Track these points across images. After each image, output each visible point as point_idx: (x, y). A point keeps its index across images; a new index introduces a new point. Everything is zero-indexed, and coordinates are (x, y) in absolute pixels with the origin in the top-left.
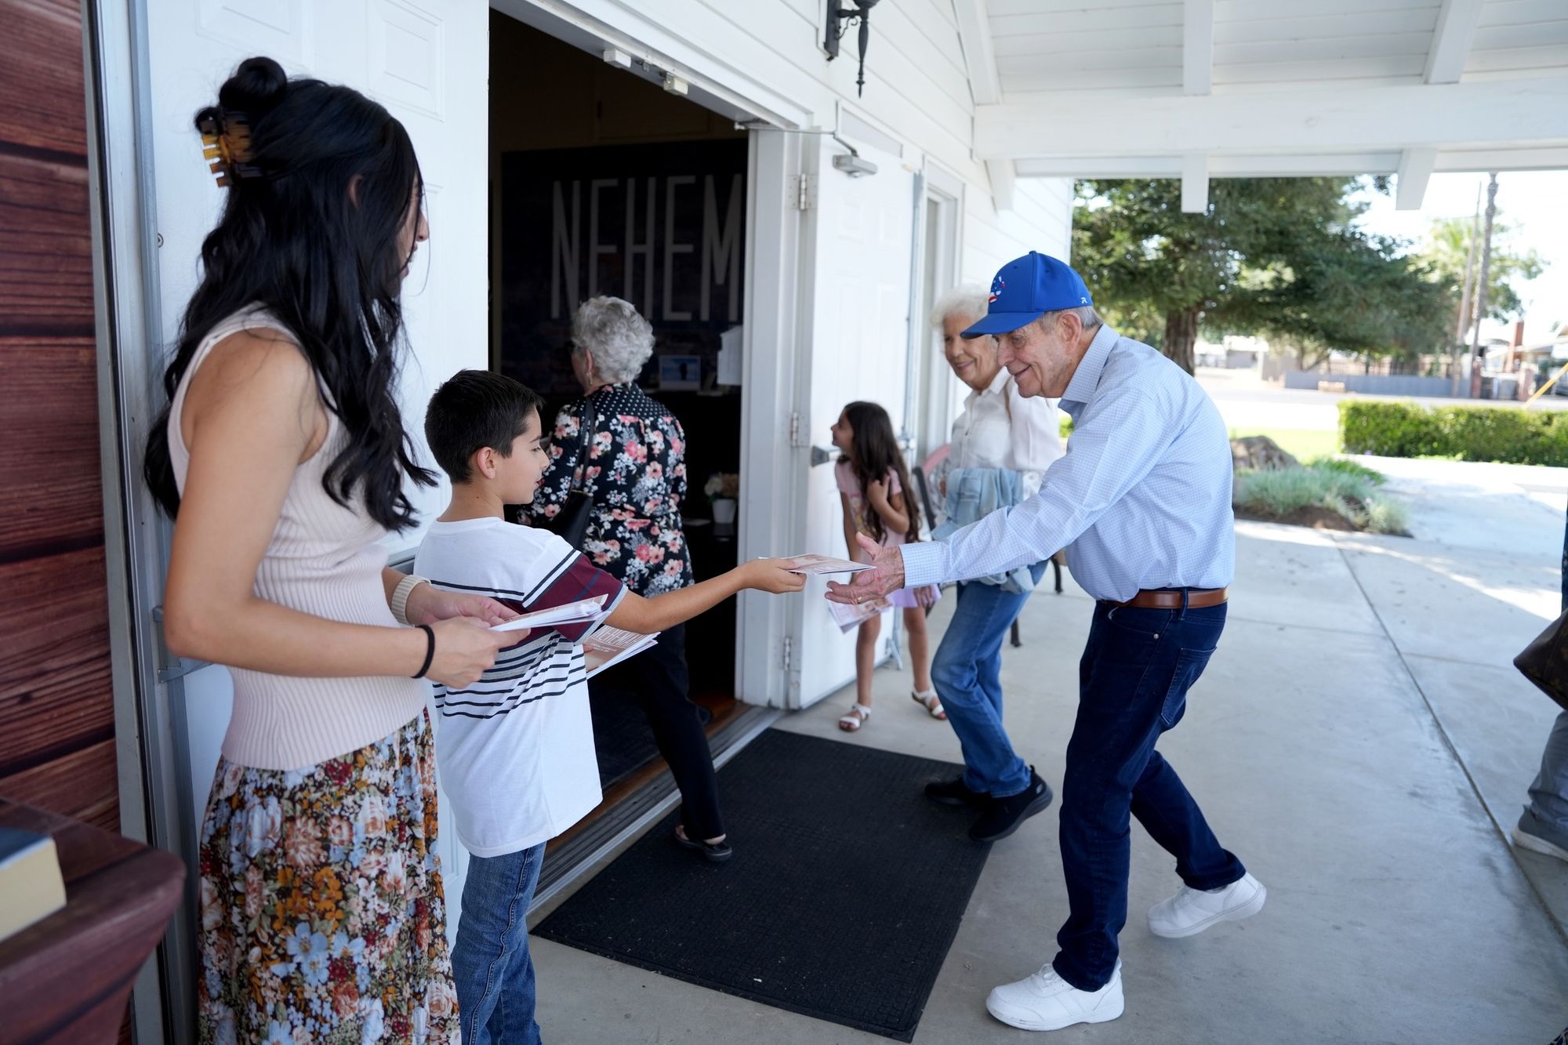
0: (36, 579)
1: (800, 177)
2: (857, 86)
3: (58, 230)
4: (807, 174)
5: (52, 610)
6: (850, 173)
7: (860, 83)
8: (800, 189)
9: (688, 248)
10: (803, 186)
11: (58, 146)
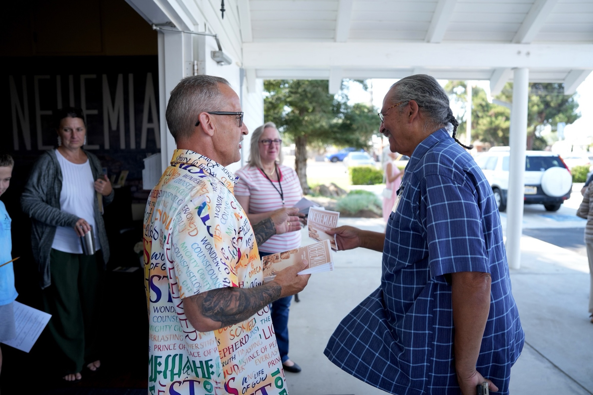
1: (194, 62)
2: (221, 12)
4: (198, 60)
6: (218, 62)
7: (223, 10)
8: (194, 69)
9: (95, 112)
10: (196, 68)
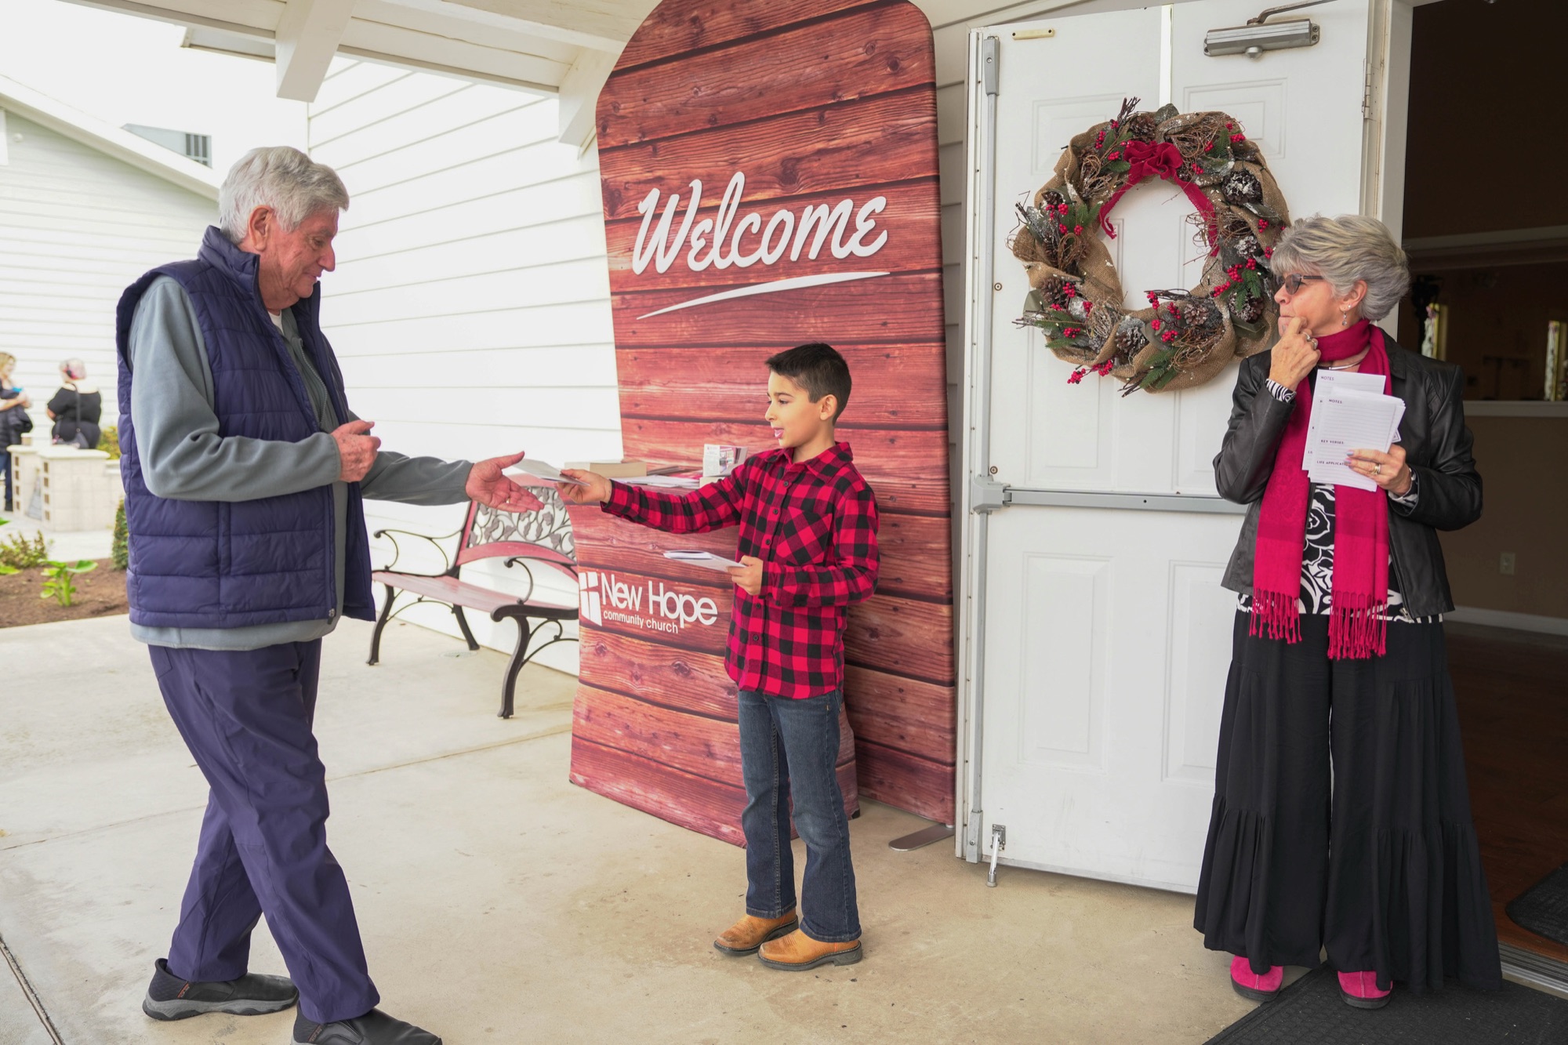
0: (918, 439)
3: (926, 300)
5: (923, 453)
11: (925, 267)
